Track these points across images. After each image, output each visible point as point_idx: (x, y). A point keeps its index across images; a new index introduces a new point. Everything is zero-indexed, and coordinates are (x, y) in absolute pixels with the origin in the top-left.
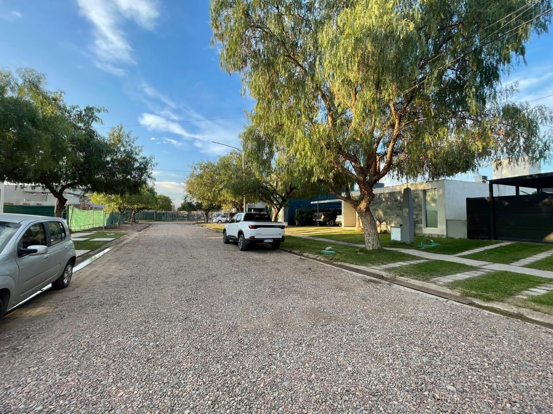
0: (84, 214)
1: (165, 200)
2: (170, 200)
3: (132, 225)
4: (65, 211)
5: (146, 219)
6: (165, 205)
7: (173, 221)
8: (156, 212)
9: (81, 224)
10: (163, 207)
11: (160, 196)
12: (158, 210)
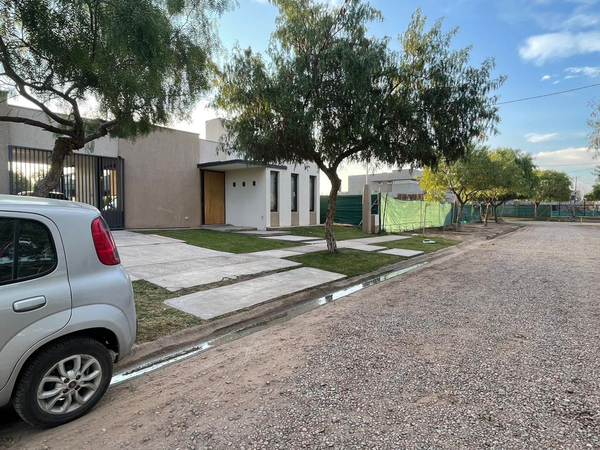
0: (404, 207)
1: (555, 179)
2: (567, 179)
3: (486, 226)
4: (377, 203)
5: (519, 216)
6: (555, 191)
7: (574, 221)
8: (537, 204)
9: (401, 222)
10: (551, 195)
11: (546, 173)
12: (540, 200)
